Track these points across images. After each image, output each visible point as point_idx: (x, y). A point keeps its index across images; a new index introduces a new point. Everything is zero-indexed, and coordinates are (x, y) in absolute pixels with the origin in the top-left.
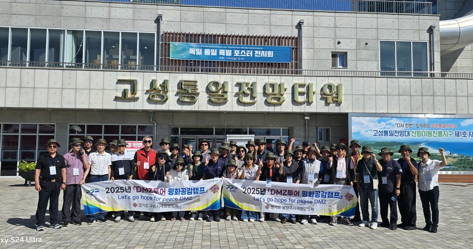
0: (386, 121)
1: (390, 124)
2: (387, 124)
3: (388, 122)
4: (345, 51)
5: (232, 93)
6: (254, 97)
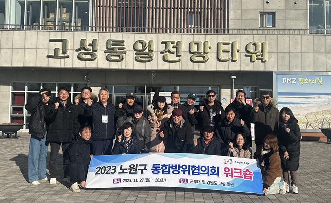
4: (273, 11)
5: (158, 51)
6: (178, 56)
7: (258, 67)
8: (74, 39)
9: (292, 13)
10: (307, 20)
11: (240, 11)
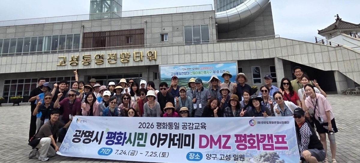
0: (177, 68)
1: (179, 69)
2: (178, 69)
3: (178, 68)
4: (167, 33)
5: (106, 59)
6: (115, 60)
7: (153, 63)
8: (69, 56)
9: (176, 33)
10: (183, 36)
11: (151, 34)
